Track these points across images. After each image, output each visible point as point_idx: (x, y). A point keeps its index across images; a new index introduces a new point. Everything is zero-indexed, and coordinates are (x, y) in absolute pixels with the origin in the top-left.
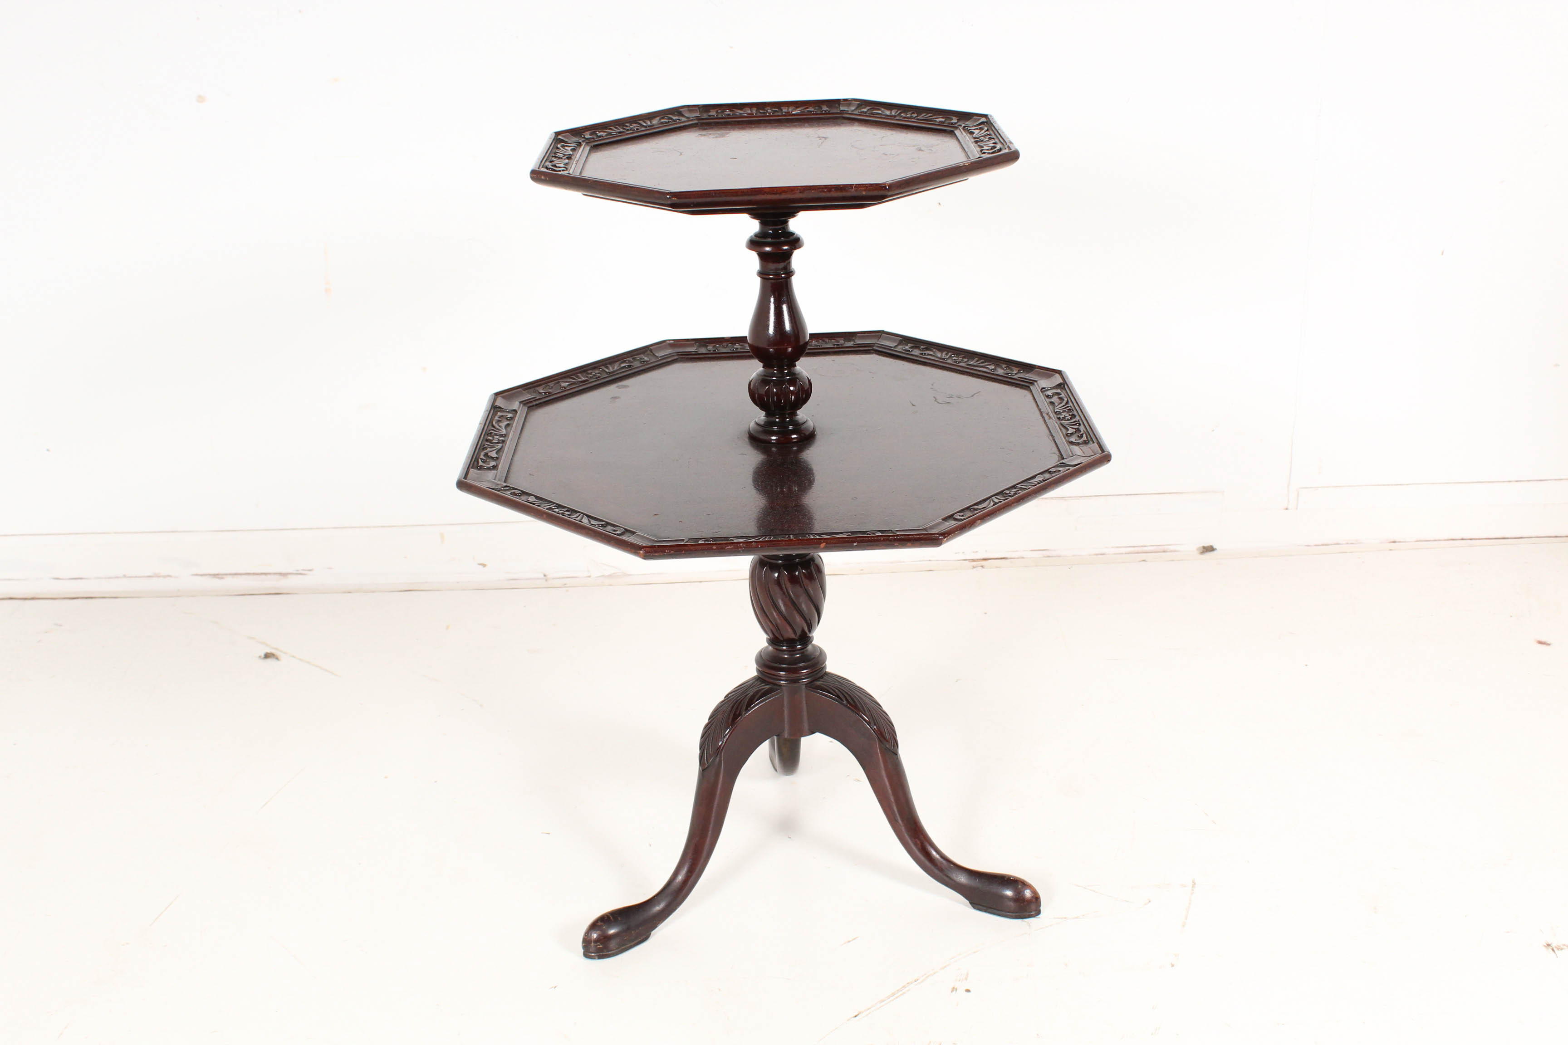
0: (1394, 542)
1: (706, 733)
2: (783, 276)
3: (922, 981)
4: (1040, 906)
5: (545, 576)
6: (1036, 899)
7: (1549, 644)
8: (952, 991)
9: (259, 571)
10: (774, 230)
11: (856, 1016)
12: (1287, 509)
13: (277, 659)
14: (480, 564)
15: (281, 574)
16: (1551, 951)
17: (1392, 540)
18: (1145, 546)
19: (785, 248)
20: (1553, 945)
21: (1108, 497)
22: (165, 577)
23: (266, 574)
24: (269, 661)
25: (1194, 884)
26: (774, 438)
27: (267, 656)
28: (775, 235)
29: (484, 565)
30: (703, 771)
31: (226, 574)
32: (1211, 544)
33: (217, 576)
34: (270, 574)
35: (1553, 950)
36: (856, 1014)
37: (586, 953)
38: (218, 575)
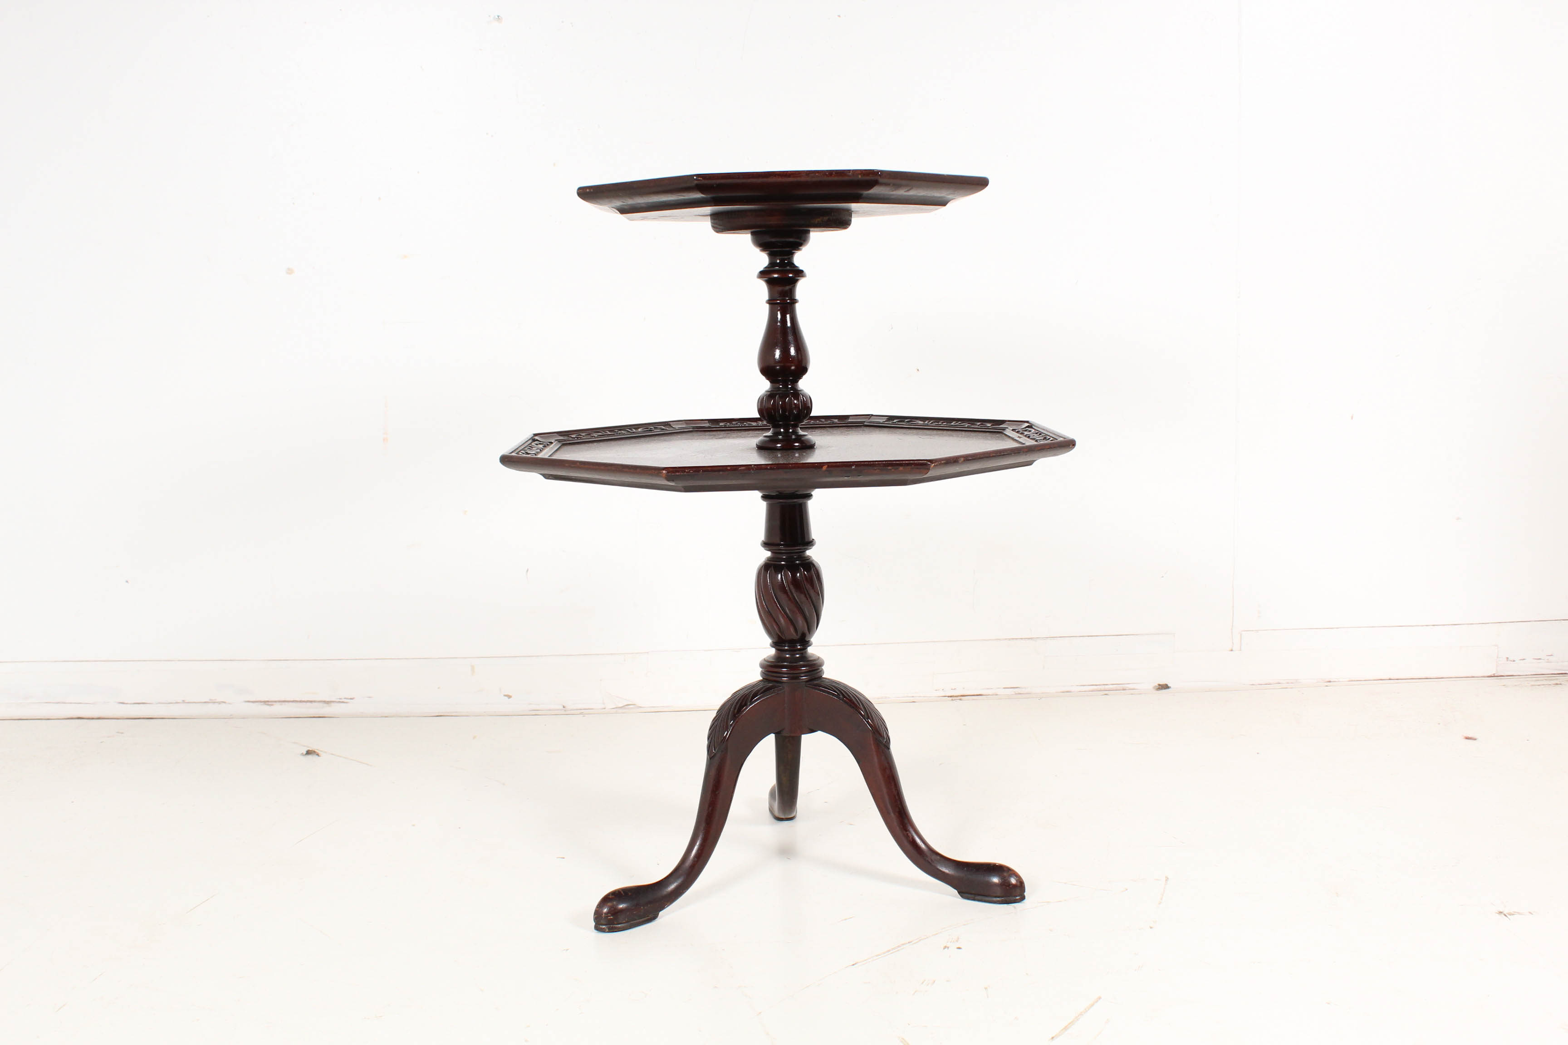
0: (1330, 682)
1: (713, 725)
2: (788, 301)
3: (915, 943)
4: (1024, 891)
5: (564, 707)
6: (1021, 885)
7: (1475, 739)
8: (944, 949)
9: (306, 699)
10: (782, 261)
11: (853, 965)
12: (1232, 650)
13: (318, 755)
14: (505, 695)
15: (325, 702)
16: (1504, 916)
17: (1328, 680)
18: (1107, 685)
19: (791, 275)
20: (1505, 913)
21: (1071, 638)
22: (220, 703)
23: (311, 702)
24: (310, 757)
25: (1167, 879)
26: (779, 445)
27: (309, 753)
28: (782, 264)
29: (509, 697)
30: (710, 759)
31: (275, 702)
32: (1167, 683)
33: (267, 703)
34: (315, 701)
35: (1505, 915)
36: (854, 963)
37: (597, 925)
38: (268, 701)
